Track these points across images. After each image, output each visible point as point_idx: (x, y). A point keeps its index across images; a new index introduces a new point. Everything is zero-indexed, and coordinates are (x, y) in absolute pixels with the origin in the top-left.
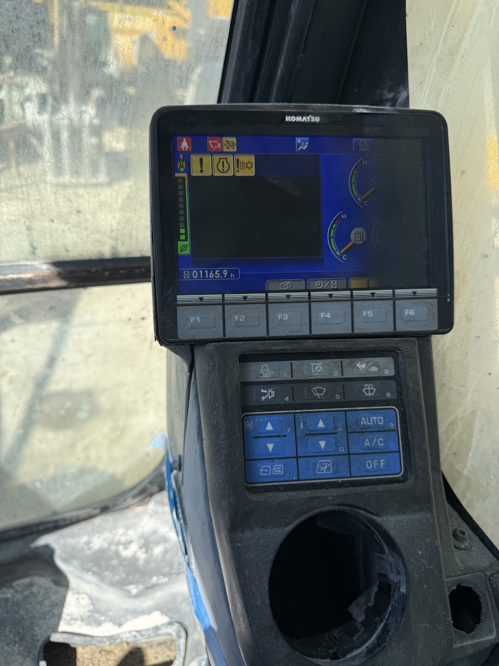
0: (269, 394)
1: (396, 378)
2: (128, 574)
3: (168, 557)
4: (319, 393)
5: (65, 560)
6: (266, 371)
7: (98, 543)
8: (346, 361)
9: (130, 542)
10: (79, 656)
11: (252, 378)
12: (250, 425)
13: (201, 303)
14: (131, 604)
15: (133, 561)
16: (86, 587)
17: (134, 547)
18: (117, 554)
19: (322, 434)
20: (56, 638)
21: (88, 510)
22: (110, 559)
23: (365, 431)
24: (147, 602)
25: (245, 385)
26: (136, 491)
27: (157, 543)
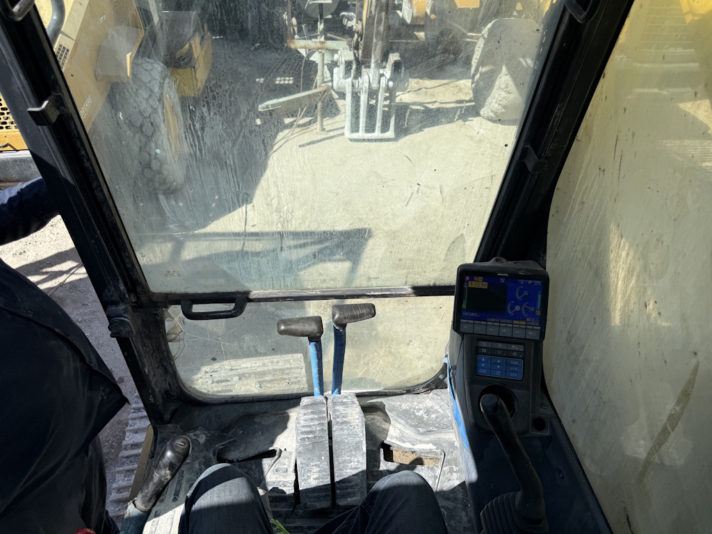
0: (484, 351)
1: (524, 352)
2: (419, 423)
3: (438, 420)
4: (499, 352)
5: (390, 411)
6: (484, 344)
7: (404, 406)
8: (509, 345)
9: (420, 410)
10: (394, 454)
11: (480, 345)
12: (478, 358)
13: (467, 323)
14: (419, 437)
15: (421, 418)
16: (398, 425)
17: (422, 412)
18: (414, 413)
19: (499, 364)
20: (385, 442)
21: (400, 390)
22: (410, 414)
23: (512, 365)
24: (426, 438)
25: (477, 347)
26: (424, 385)
27: (434, 413)
